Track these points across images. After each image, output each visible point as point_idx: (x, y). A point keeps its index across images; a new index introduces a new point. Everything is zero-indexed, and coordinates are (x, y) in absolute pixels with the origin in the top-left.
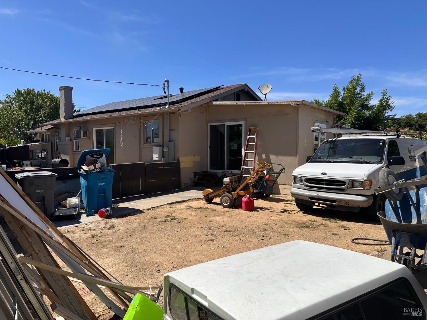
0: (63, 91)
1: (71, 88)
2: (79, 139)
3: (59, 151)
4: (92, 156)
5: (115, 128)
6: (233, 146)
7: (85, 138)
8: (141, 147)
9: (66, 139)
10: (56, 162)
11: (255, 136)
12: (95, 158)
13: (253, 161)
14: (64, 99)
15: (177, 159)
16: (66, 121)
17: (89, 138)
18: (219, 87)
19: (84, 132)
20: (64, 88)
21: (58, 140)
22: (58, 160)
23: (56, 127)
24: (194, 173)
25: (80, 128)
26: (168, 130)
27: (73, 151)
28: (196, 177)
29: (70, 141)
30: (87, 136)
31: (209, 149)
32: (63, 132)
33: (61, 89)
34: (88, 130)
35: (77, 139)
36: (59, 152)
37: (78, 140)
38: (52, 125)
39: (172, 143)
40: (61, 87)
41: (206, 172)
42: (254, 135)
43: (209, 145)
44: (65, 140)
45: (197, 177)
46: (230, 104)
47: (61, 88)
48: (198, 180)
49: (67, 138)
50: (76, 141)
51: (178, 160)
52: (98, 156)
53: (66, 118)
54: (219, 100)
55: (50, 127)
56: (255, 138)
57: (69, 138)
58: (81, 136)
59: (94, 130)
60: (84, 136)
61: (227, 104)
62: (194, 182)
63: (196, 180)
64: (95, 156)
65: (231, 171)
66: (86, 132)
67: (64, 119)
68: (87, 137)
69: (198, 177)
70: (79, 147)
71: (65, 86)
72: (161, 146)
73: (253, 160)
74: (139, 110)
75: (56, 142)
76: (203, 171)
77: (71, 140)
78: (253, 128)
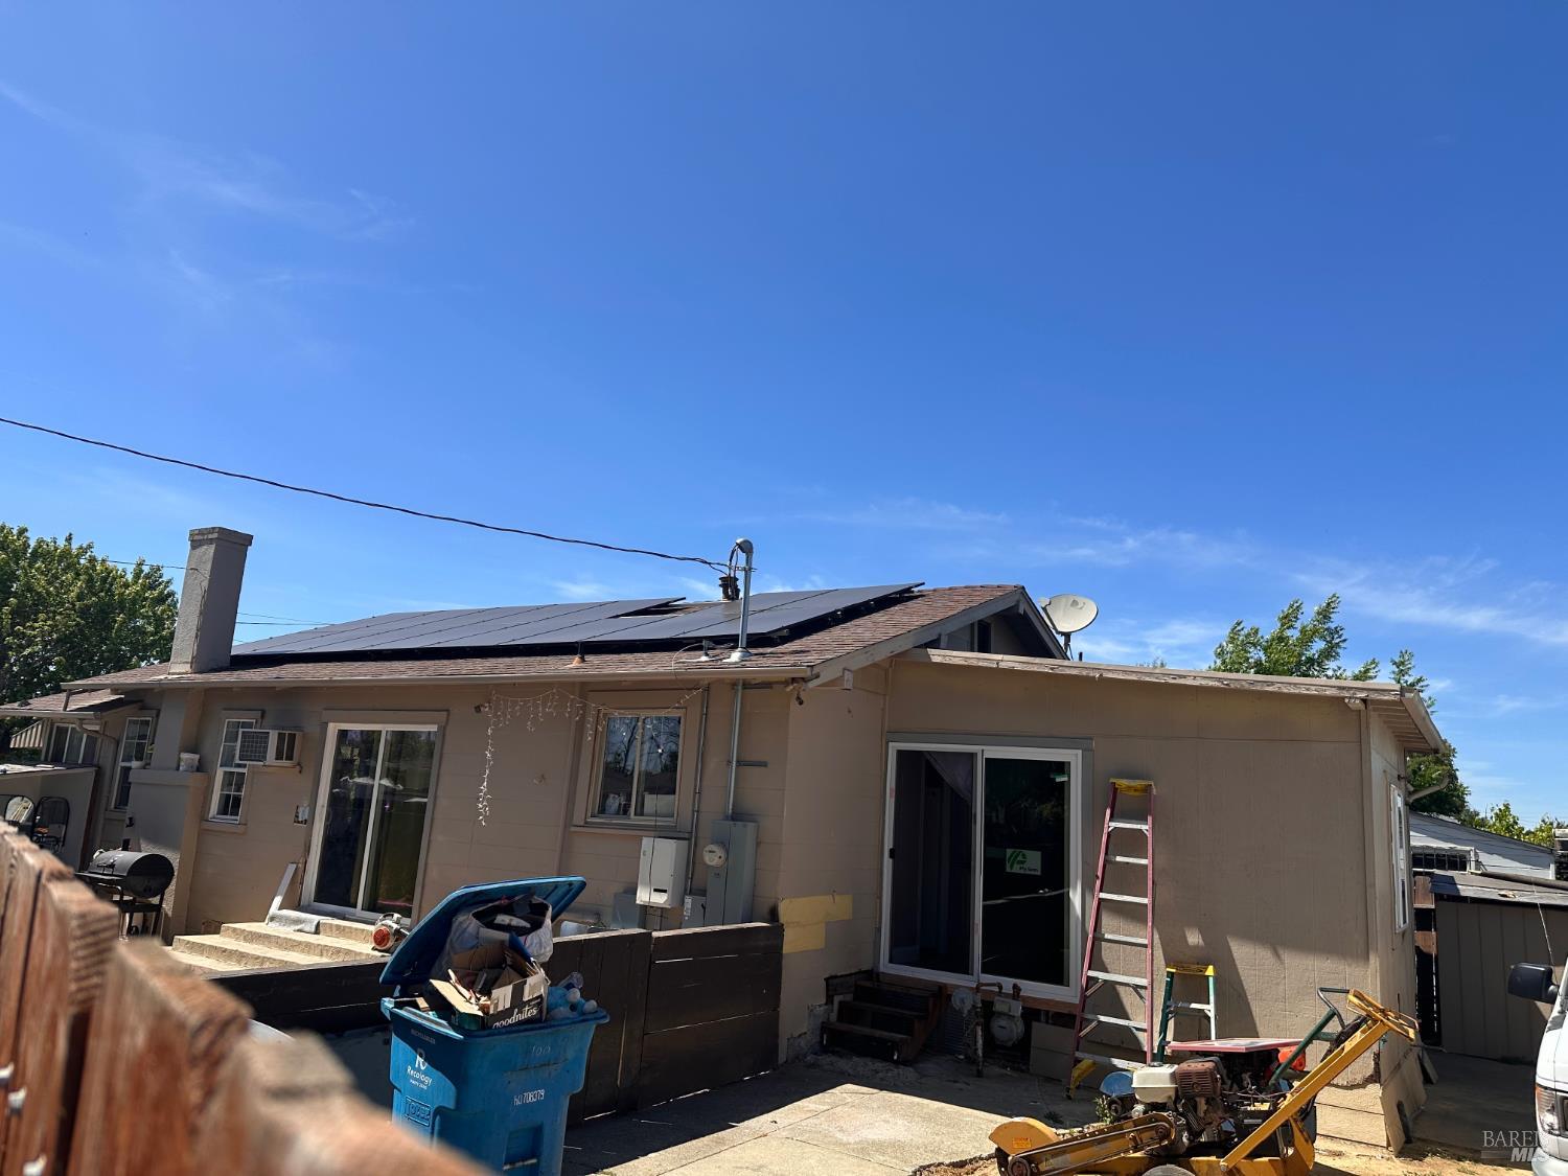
0: (209, 551)
1: (247, 540)
2: (245, 766)
3: (130, 810)
4: (487, 919)
5: (443, 730)
6: (1020, 858)
7: (285, 763)
8: (573, 829)
9: (179, 759)
10: (112, 866)
11: (1144, 827)
12: (505, 936)
13: (1145, 946)
14: (205, 584)
15: (765, 911)
16: (200, 678)
17: (299, 764)
18: (908, 590)
19: (281, 737)
20: (215, 535)
21: (137, 759)
22: (123, 857)
23: (137, 699)
24: (827, 980)
25: (263, 717)
26: (729, 762)
27: (203, 818)
28: (832, 1003)
29: (198, 770)
30: (290, 757)
31: (888, 863)
32: (172, 726)
33: (198, 539)
34: (297, 728)
35: (239, 766)
36: (131, 819)
37: (245, 770)
38: (115, 689)
39: (751, 826)
40: (201, 532)
41: (872, 974)
42: (1144, 820)
43: (888, 844)
44: (175, 766)
45: (837, 999)
46: (1019, 667)
47: (203, 534)
48: (840, 1018)
49: (184, 756)
50: (228, 776)
51: (773, 915)
52: (516, 922)
53: (201, 664)
54: (942, 644)
55: (105, 697)
56: (1149, 835)
57: (197, 756)
58: (265, 752)
59: (333, 729)
60: (279, 757)
61: (1003, 665)
62: (825, 1028)
63: (834, 1017)
64: (503, 919)
65: (1015, 986)
66: (292, 737)
67: (187, 668)
68: (291, 759)
69: (840, 1003)
70: (237, 801)
71: (222, 530)
72: (686, 835)
73: (1145, 942)
74: (583, 660)
75: (126, 770)
76: (860, 972)
77: (200, 767)
78: (1129, 788)
